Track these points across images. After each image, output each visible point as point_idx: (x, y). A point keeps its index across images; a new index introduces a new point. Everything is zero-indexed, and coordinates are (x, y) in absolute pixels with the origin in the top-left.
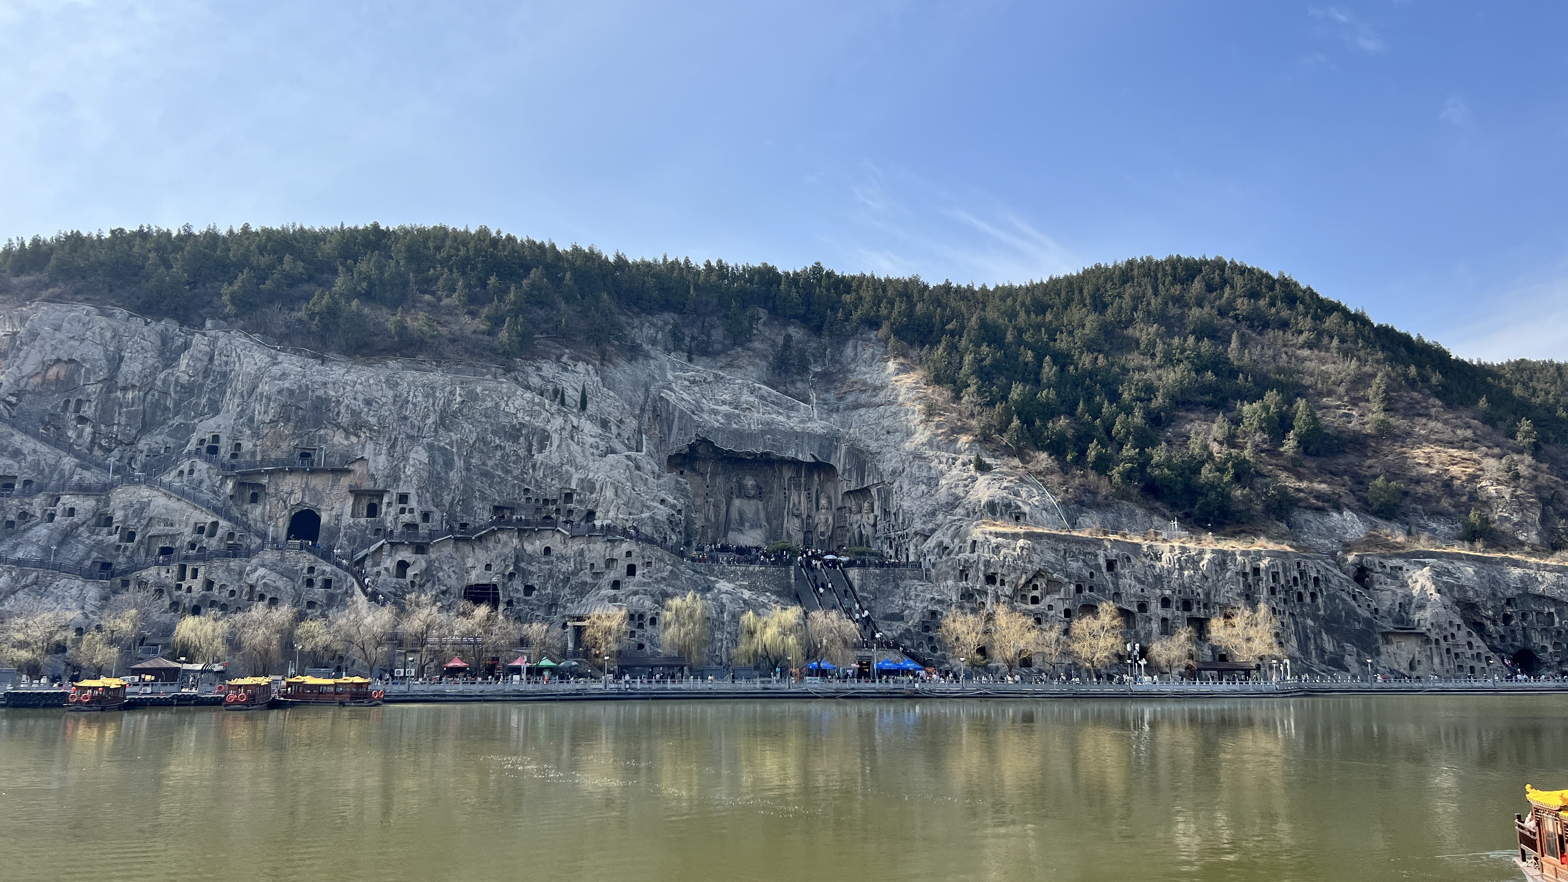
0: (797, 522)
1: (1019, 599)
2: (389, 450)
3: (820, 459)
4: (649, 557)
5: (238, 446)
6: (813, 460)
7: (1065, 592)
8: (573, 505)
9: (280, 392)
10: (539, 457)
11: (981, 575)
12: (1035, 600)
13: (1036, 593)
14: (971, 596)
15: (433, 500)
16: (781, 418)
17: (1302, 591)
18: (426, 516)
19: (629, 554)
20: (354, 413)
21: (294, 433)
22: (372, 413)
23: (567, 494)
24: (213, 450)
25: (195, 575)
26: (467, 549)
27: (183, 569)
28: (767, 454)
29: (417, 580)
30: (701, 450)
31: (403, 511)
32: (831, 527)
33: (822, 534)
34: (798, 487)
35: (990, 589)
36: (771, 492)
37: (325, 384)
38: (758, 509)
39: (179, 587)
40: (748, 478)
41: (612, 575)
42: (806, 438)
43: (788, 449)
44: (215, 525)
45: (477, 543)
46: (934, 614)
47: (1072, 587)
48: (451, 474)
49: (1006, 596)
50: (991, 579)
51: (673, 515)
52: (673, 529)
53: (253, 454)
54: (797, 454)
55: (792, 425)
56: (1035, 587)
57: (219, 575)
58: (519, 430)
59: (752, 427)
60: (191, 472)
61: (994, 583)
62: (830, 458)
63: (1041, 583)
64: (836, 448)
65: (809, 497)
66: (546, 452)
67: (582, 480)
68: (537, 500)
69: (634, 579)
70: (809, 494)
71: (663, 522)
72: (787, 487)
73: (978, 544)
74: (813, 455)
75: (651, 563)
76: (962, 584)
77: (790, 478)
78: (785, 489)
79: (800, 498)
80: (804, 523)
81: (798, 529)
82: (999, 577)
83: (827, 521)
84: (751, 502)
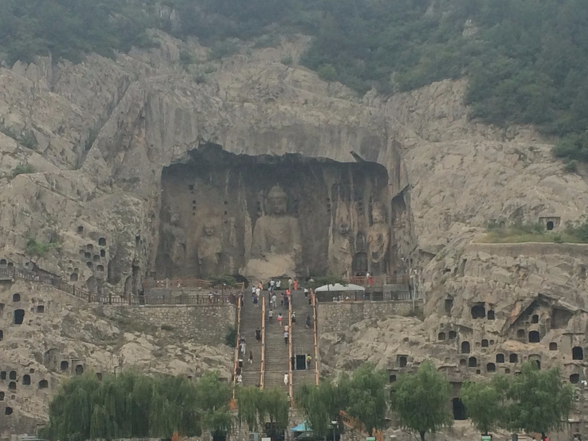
1: (515, 336)
3: (363, 158)
4: (41, 301)
6: (354, 160)
7: (574, 323)
11: (466, 306)
12: (535, 337)
13: (534, 327)
14: (453, 334)
19: (17, 297)
28: (294, 156)
30: (209, 157)
32: (385, 246)
33: (375, 255)
34: (346, 197)
35: (475, 324)
36: (309, 204)
38: (289, 227)
40: (275, 188)
42: (344, 132)
43: (320, 147)
46: (403, 359)
49: (495, 333)
50: (477, 311)
51: (90, 246)
52: (89, 264)
54: (332, 154)
56: (536, 319)
61: (484, 316)
62: (377, 156)
63: (543, 313)
64: (385, 142)
69: (18, 328)
70: (360, 204)
71: (74, 256)
72: (330, 198)
73: (467, 265)
74: (355, 153)
75: (43, 307)
76: (445, 319)
77: (334, 185)
78: (329, 199)
79: (349, 211)
80: (353, 242)
81: (345, 251)
82: (487, 308)
83: (380, 238)
84: (282, 220)
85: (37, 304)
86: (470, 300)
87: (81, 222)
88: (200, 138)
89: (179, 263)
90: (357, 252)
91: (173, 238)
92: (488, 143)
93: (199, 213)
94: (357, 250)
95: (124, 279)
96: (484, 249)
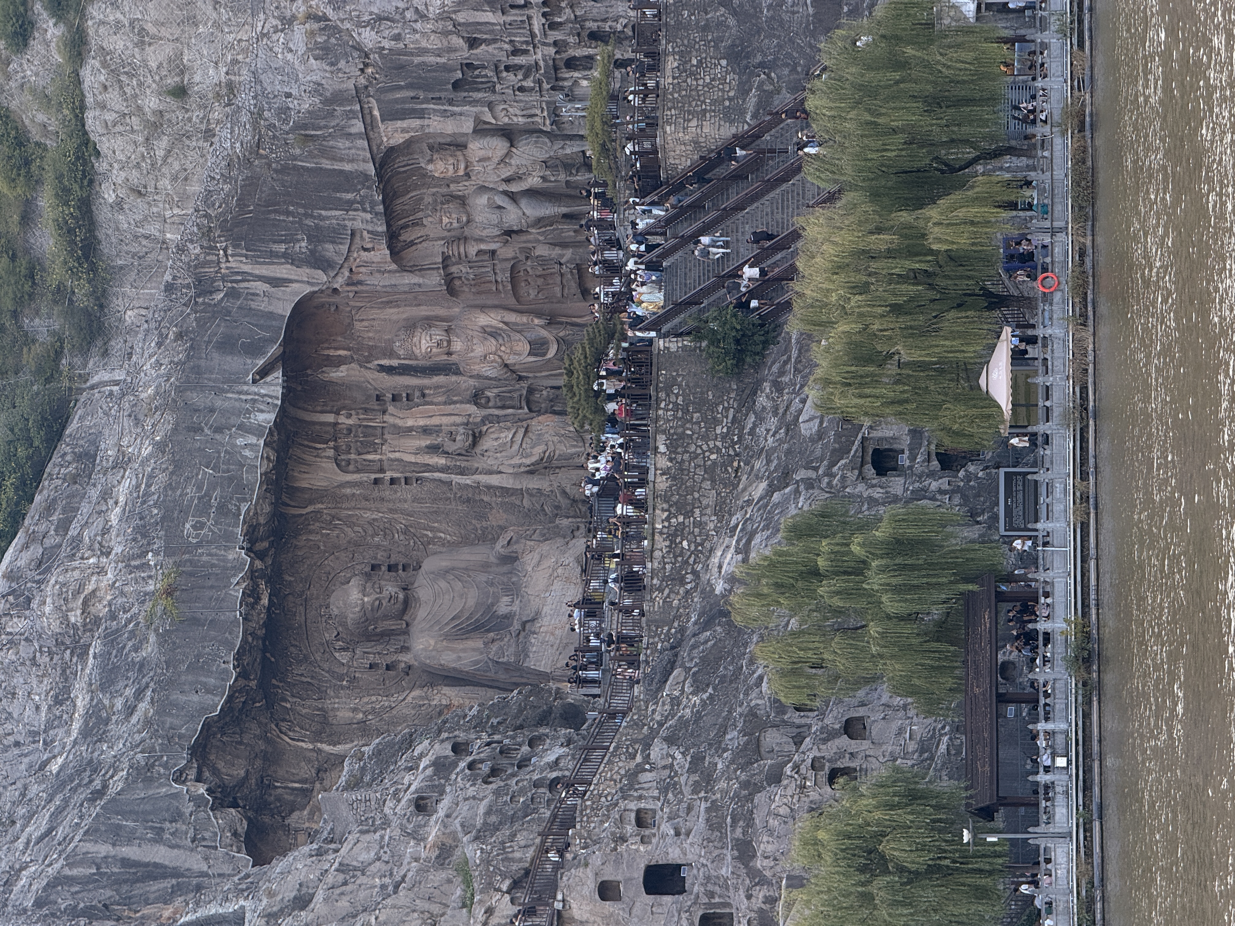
3: (273, 350)
6: (278, 376)
16: (123, 491)
19: (608, 891)
28: (251, 534)
33: (537, 348)
34: (370, 438)
36: (387, 528)
40: (336, 607)
42: (196, 398)
43: (234, 461)
55: (146, 450)
59: (153, 586)
62: (271, 315)
64: (233, 294)
65: (406, 399)
70: (395, 398)
71: (497, 794)
72: (373, 476)
74: (257, 373)
75: (638, 812)
77: (338, 465)
78: (376, 481)
79: (410, 429)
80: (497, 416)
81: (521, 432)
84: (424, 593)
85: (630, 828)
90: (526, 410)
94: (521, 408)
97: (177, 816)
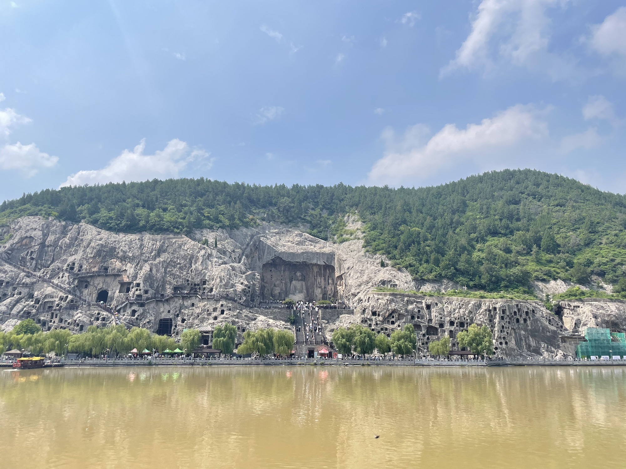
0: (319, 290)
1: (386, 322)
2: (135, 266)
3: (327, 263)
4: (230, 307)
5: (81, 267)
6: (324, 264)
7: (406, 319)
8: (205, 286)
9: (98, 245)
10: (194, 267)
11: (370, 312)
12: (393, 323)
13: (393, 320)
14: (366, 321)
15: (150, 285)
16: (312, 247)
17: (519, 318)
18: (146, 292)
19: (222, 305)
20: (125, 252)
21: (102, 261)
22: (131, 252)
23: (204, 282)
24: (72, 268)
25: (56, 317)
26: (161, 304)
27: (53, 314)
28: (305, 262)
29: (139, 318)
30: (277, 261)
31: (137, 290)
34: (320, 275)
35: (374, 318)
36: (309, 278)
37: (115, 241)
38: (302, 285)
39: (51, 321)
41: (215, 314)
42: (321, 255)
43: (313, 259)
44: (67, 297)
45: (166, 302)
46: (350, 329)
47: (409, 317)
48: (158, 275)
49: (380, 321)
50: (374, 314)
51: (246, 289)
52: (245, 295)
53: (86, 269)
54: (317, 262)
55: (316, 250)
56: (393, 317)
57: (65, 317)
58: (187, 257)
59: (299, 251)
60: (62, 277)
61: (376, 316)
62: (331, 263)
63: (396, 315)
64: (334, 258)
65: (325, 279)
66: (197, 265)
67: (210, 276)
68: (192, 284)
69: (222, 316)
71: (240, 292)
73: (370, 298)
74: (324, 262)
75: (231, 309)
76: (363, 316)
82: (377, 313)
83: (331, 289)
84: (300, 282)
86: (372, 310)
87: (242, 281)
88: (275, 255)
89: (266, 295)
91: (265, 286)
92: (371, 260)
93: (273, 279)
95: (255, 300)
96: (376, 294)
97: (270, 255)
